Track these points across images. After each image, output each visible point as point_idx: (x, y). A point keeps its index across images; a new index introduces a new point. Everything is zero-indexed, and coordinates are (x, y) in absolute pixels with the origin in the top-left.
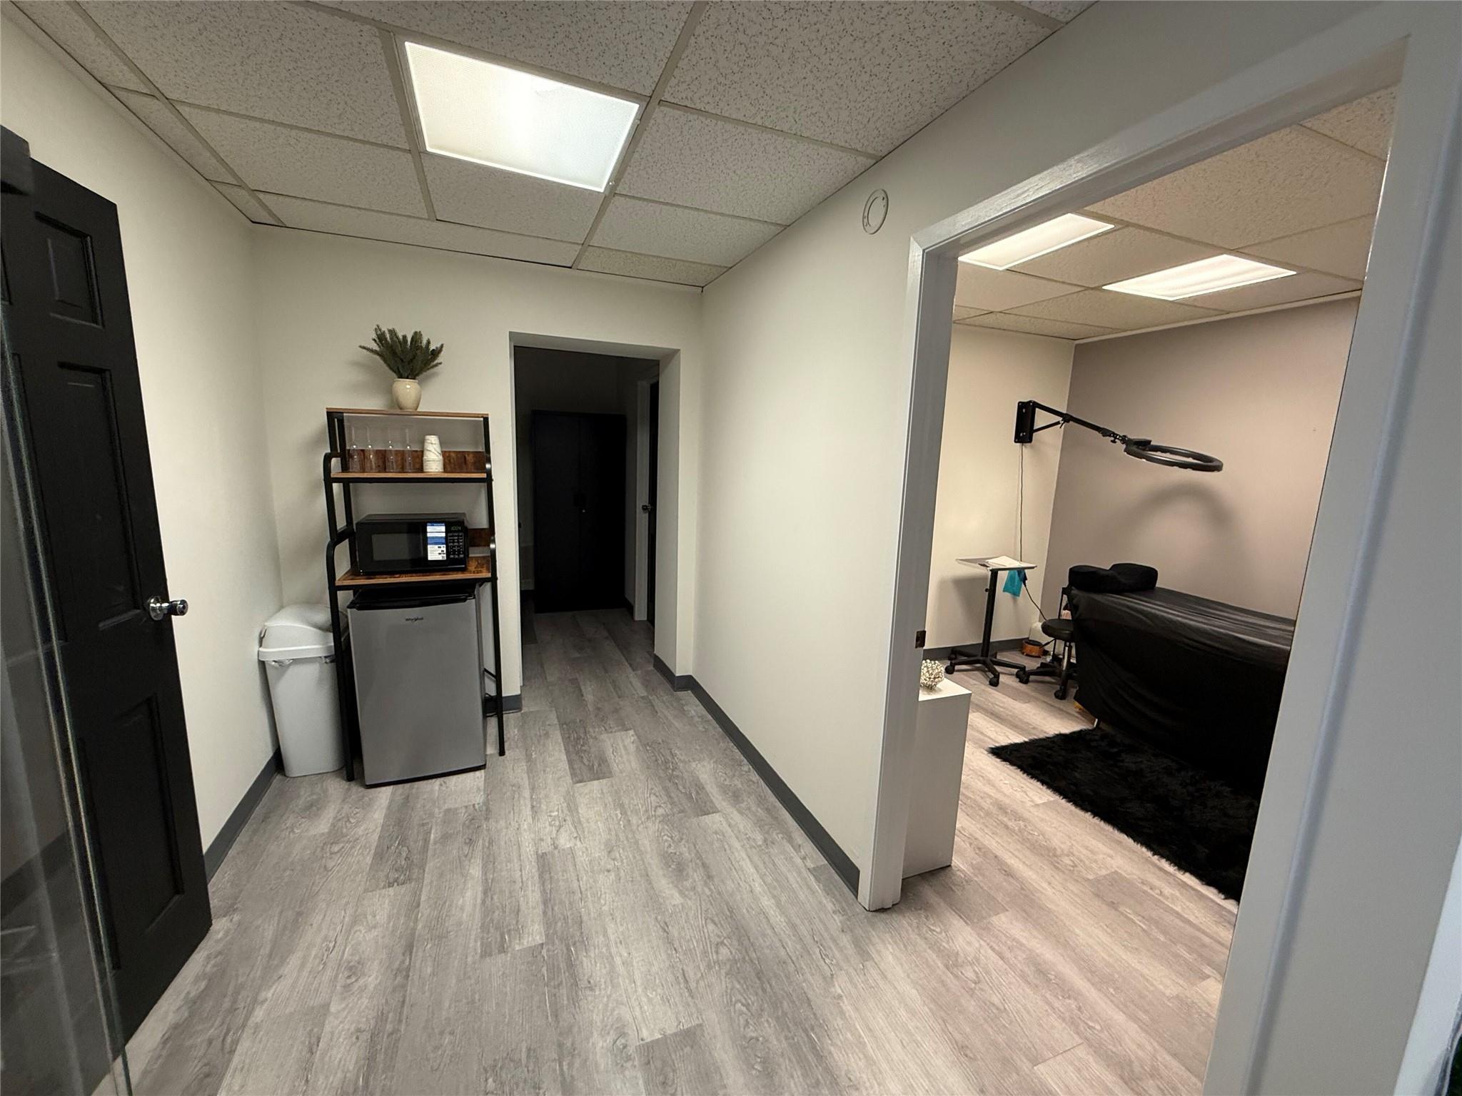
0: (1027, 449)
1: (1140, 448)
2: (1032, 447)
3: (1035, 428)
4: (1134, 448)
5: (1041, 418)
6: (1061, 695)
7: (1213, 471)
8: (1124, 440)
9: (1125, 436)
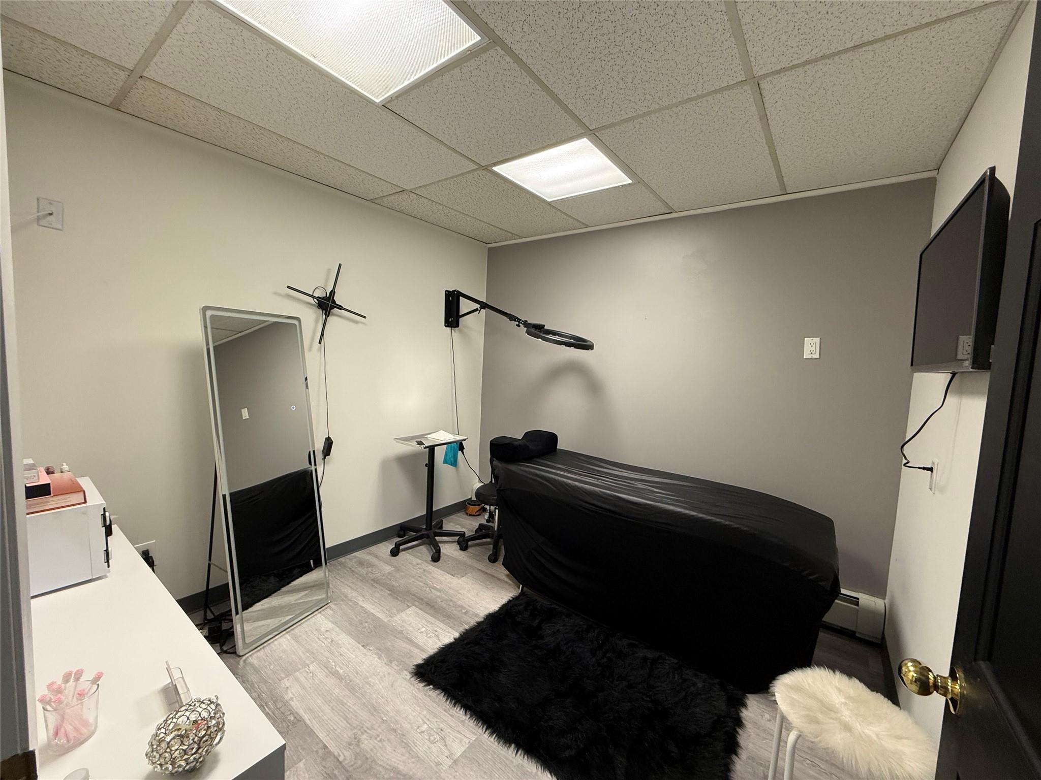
0: (456, 333)
1: (537, 330)
2: (460, 331)
3: (461, 314)
4: (533, 330)
5: (465, 306)
6: (493, 559)
7: (588, 349)
8: (526, 324)
9: (526, 321)
